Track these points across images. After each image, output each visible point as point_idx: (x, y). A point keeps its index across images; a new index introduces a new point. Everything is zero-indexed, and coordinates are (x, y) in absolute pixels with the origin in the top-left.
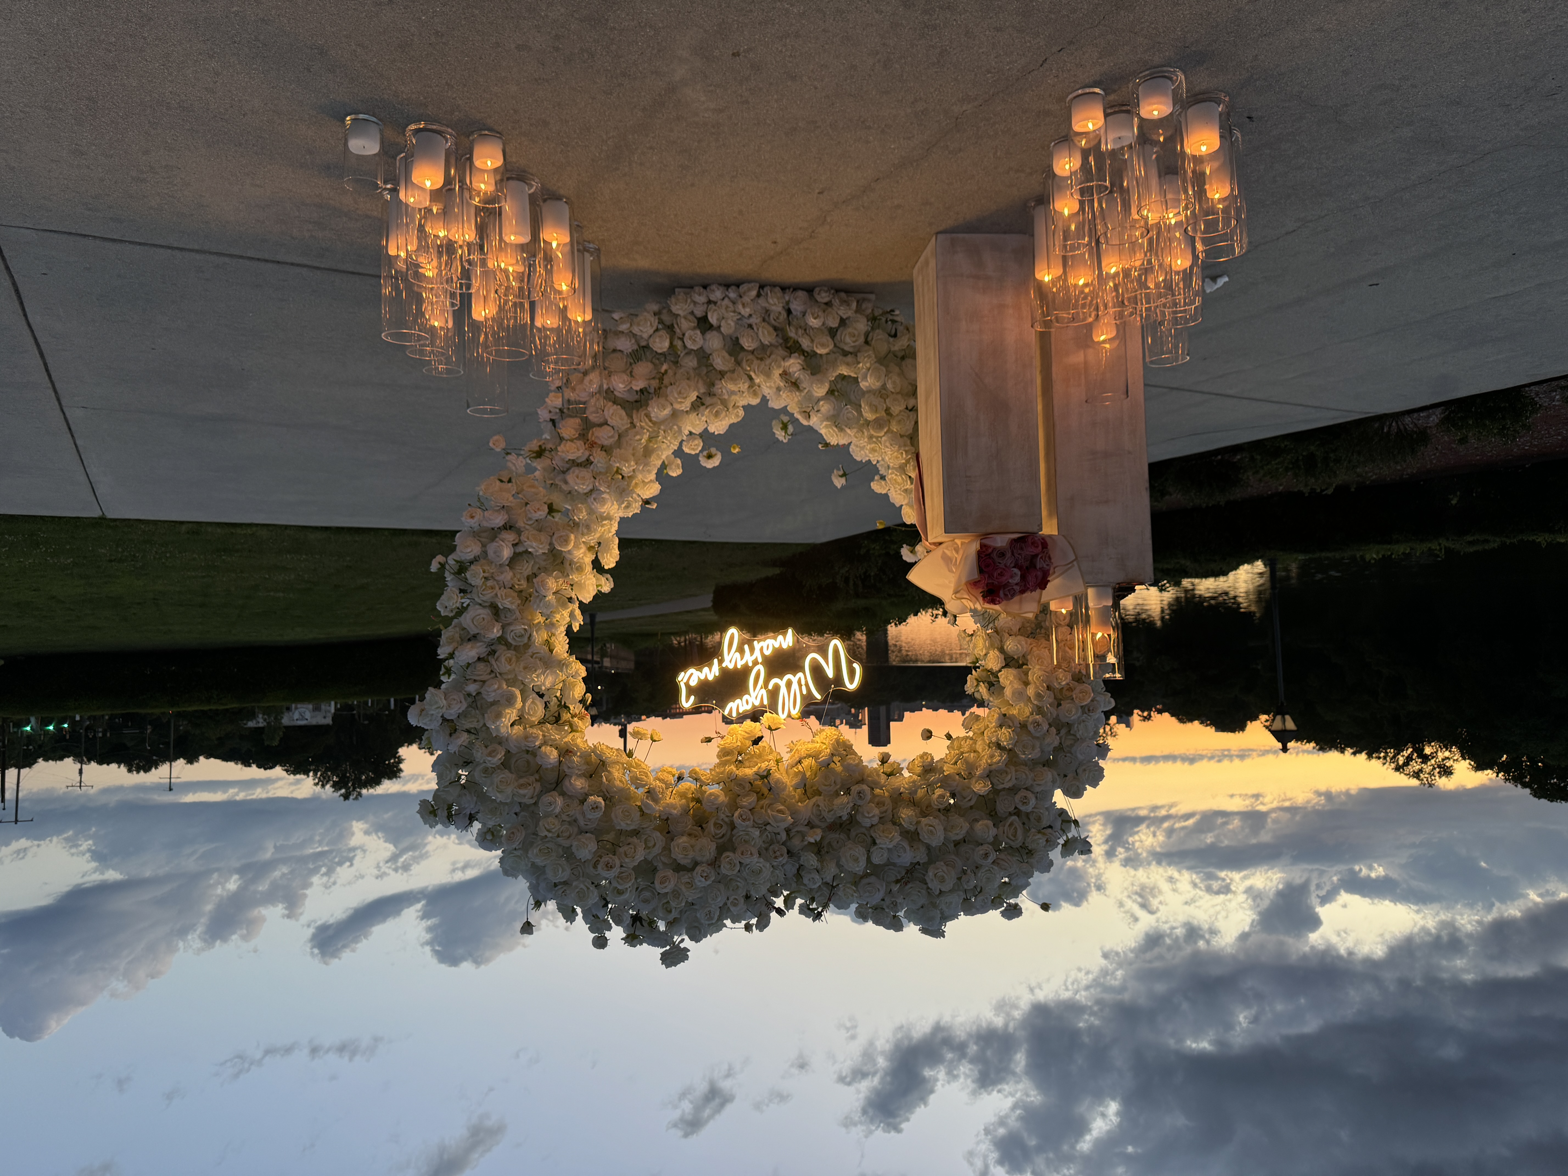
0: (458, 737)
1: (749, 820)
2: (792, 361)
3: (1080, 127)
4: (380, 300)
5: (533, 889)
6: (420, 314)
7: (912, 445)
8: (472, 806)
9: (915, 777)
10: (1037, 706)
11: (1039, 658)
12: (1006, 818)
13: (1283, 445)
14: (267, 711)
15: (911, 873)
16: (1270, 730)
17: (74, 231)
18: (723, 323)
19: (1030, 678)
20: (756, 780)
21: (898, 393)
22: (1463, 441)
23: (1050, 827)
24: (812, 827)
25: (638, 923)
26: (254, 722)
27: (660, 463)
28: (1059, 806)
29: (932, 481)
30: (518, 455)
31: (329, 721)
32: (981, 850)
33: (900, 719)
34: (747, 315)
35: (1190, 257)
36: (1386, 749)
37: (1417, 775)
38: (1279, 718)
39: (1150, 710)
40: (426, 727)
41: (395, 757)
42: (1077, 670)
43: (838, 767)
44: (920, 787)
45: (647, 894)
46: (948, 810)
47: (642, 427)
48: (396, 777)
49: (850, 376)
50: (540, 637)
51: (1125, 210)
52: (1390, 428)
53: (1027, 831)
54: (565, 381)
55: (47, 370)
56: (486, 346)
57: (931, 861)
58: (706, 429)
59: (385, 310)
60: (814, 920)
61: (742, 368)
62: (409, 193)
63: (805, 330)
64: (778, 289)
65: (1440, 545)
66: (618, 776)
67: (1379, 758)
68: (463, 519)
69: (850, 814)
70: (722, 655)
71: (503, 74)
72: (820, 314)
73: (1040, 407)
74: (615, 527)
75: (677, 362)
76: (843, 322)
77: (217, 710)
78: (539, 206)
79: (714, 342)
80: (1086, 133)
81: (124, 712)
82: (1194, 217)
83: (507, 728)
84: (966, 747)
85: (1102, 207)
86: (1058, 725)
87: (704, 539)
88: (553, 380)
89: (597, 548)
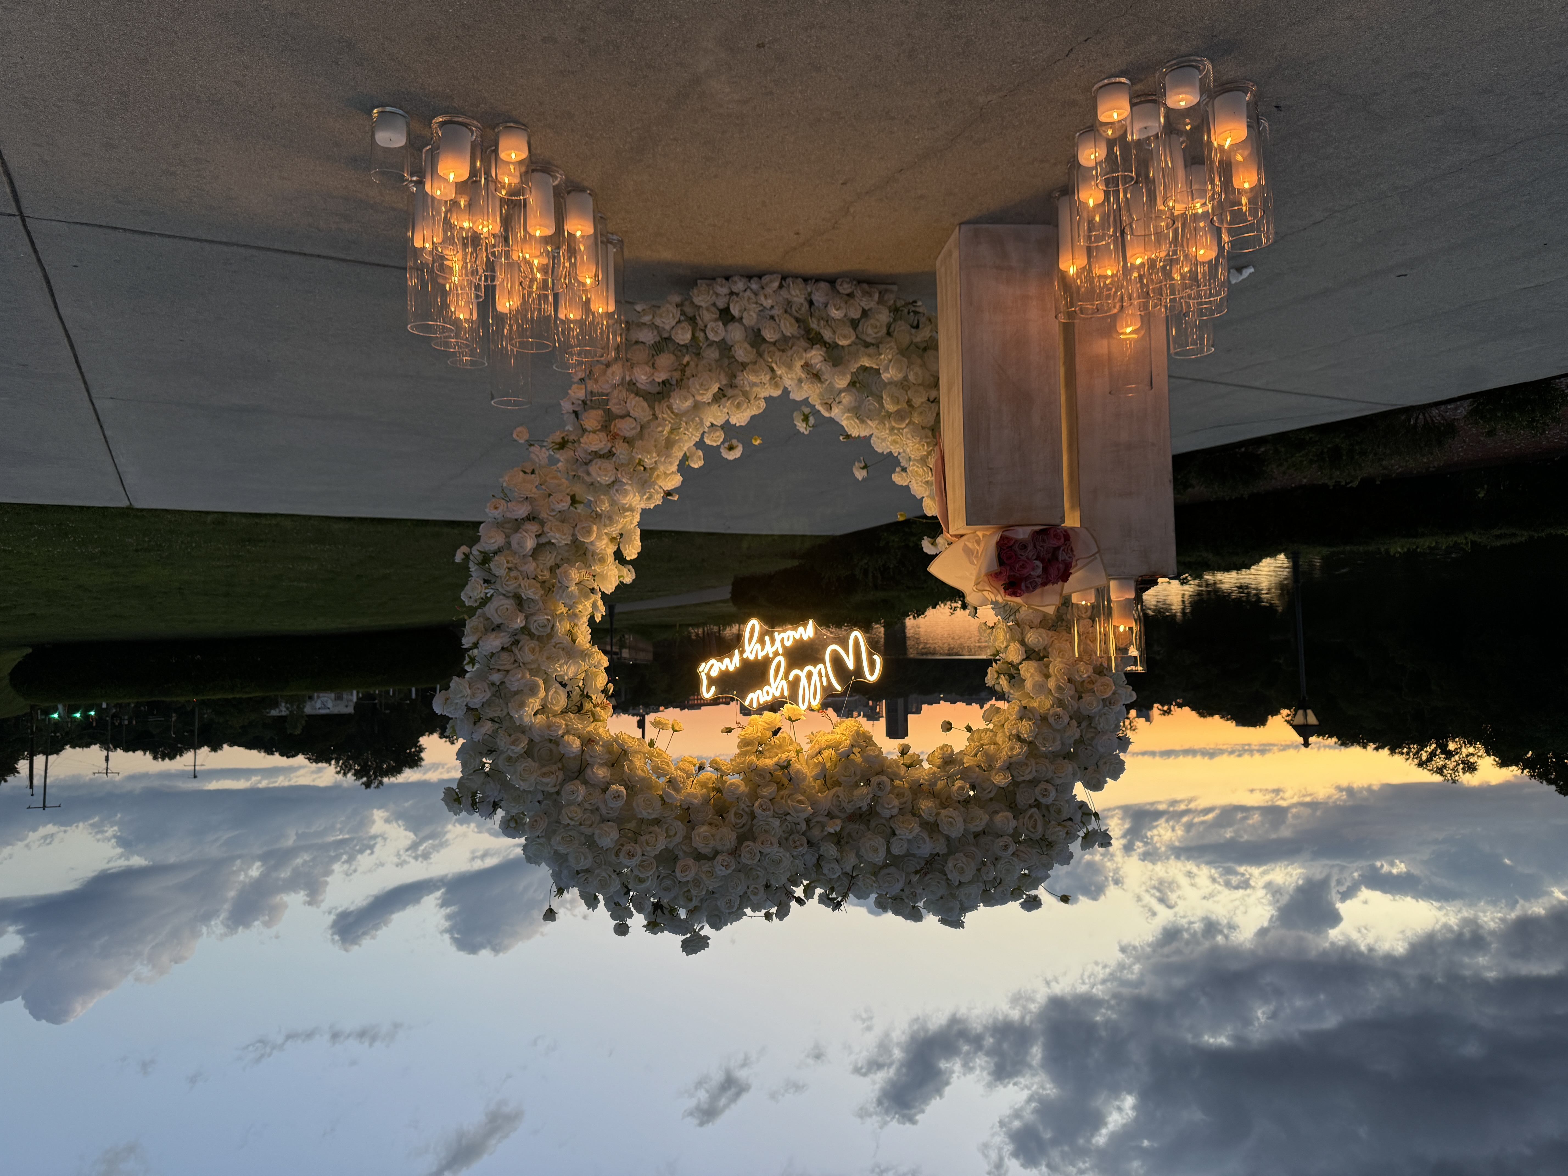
0: (482, 726)
1: (769, 810)
2: (813, 352)
3: (1106, 117)
4: (406, 292)
5: (556, 876)
6: (445, 306)
7: (934, 436)
8: (496, 794)
9: (935, 769)
10: (1058, 699)
11: (1060, 651)
12: (1026, 810)
13: (1307, 438)
14: (290, 700)
15: (931, 864)
16: (1291, 725)
17: (104, 224)
18: (745, 315)
19: (1051, 671)
20: (776, 770)
21: (919, 385)
22: (1491, 433)
23: (1070, 819)
24: (832, 818)
25: (659, 911)
26: (277, 710)
27: (682, 454)
28: (1079, 798)
29: (953, 474)
30: (542, 446)
31: (350, 710)
32: (1000, 842)
34: (768, 306)
35: (1216, 248)
36: (1409, 744)
37: (1440, 771)
38: (1300, 712)
39: (1170, 704)
40: (450, 716)
42: (1099, 663)
43: (858, 758)
44: (940, 779)
45: (668, 882)
46: (968, 802)
47: (664, 419)
49: (872, 368)
50: (562, 627)
51: (1151, 201)
52: (1416, 420)
53: (1047, 823)
54: (588, 372)
55: (77, 362)
56: (510, 338)
57: (951, 852)
58: (728, 420)
59: (410, 303)
60: (833, 910)
61: (764, 360)
62: (435, 185)
63: (827, 321)
64: (800, 280)
65: (1466, 538)
66: (640, 766)
67: (1402, 753)
68: (487, 510)
69: (869, 805)
70: (743, 647)
71: (529, 67)
72: (842, 305)
73: (1063, 398)
74: (637, 518)
75: (699, 354)
76: (865, 313)
77: (241, 699)
78: (563, 198)
79: (736, 334)
80: (1112, 123)
81: (150, 700)
82: (1220, 208)
83: (531, 717)
84: (986, 739)
85: (1127, 198)
86: (1079, 717)
87: (723, 531)
88: (576, 371)
89: (619, 539)
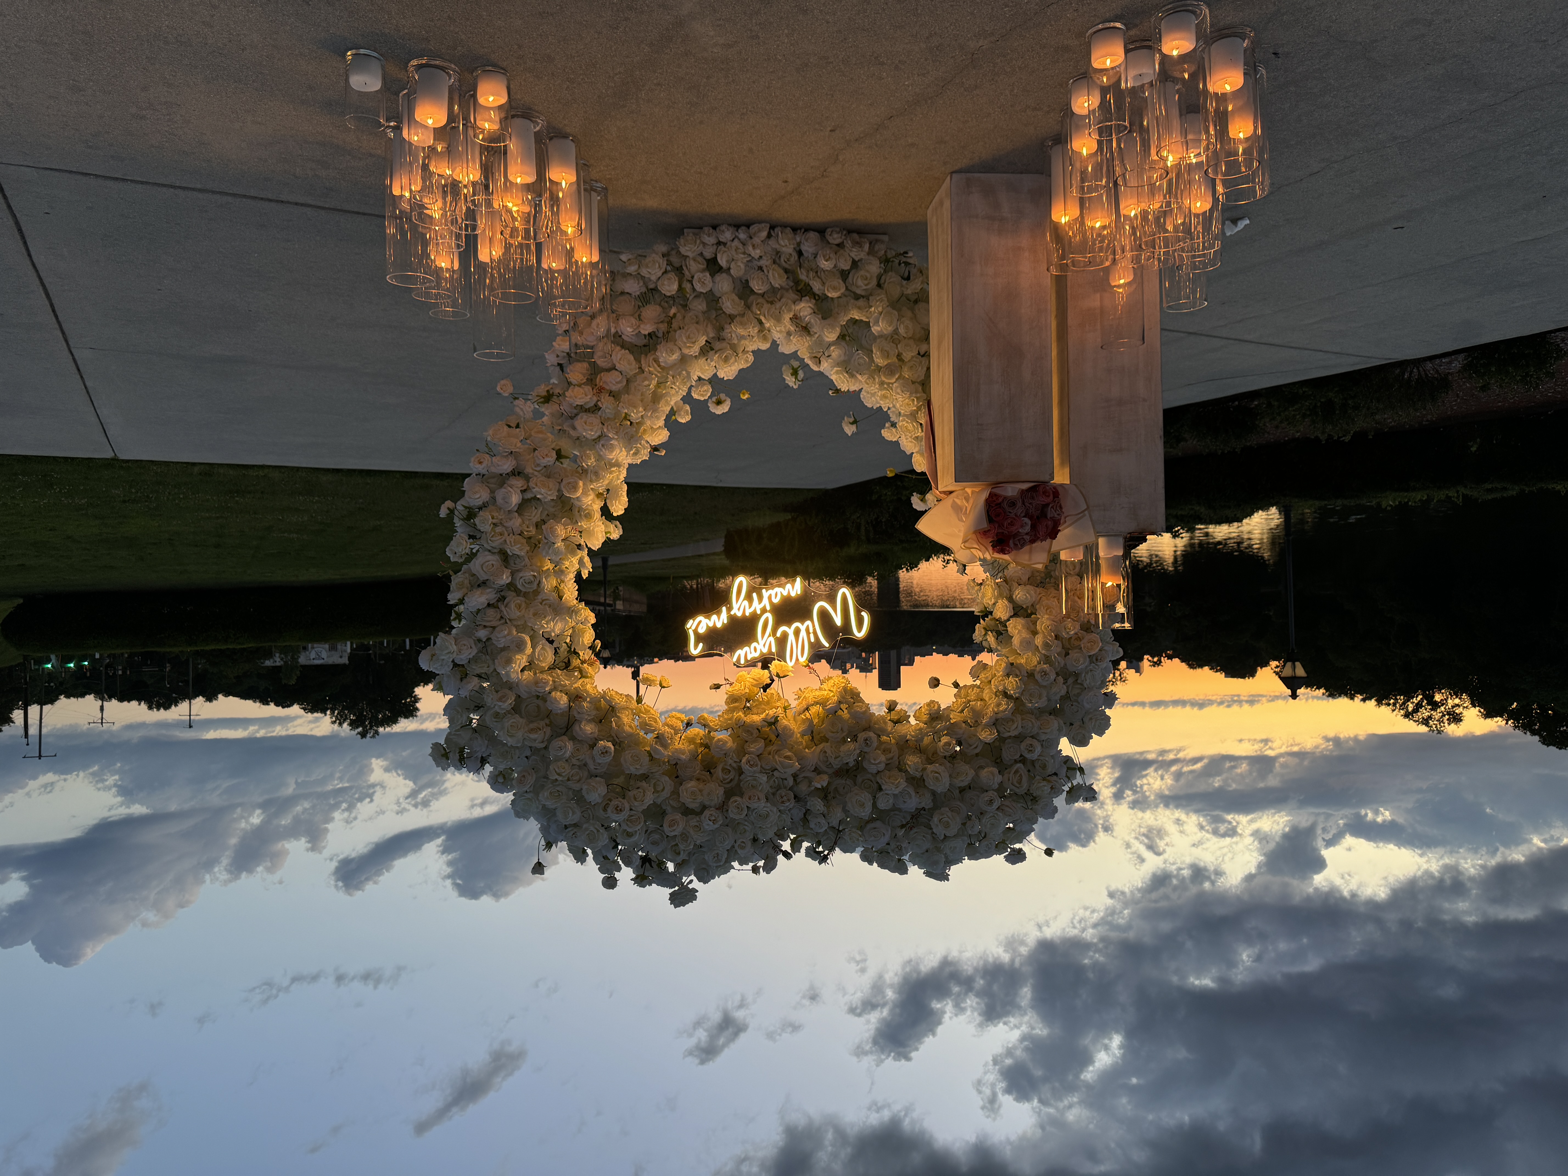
0: (469, 682)
1: (757, 766)
2: (802, 305)
3: (1099, 63)
4: (385, 241)
5: (544, 830)
6: (426, 254)
7: (924, 391)
8: (484, 750)
9: (922, 725)
10: (1045, 655)
11: (1048, 608)
12: (1012, 765)
13: (1301, 392)
14: (284, 651)
15: (916, 819)
16: (1280, 678)
17: (74, 170)
18: (733, 265)
19: (1038, 627)
20: (764, 726)
21: (910, 338)
22: (1484, 388)
23: (1055, 774)
24: (819, 773)
25: (647, 864)
26: (272, 661)
27: (669, 409)
28: (1064, 753)
29: (943, 429)
30: (526, 400)
31: (345, 660)
32: (986, 797)
33: (911, 663)
34: (757, 257)
35: (1210, 200)
36: (1395, 696)
37: (1426, 722)
38: (1289, 664)
40: (437, 672)
41: (412, 697)
42: (1086, 620)
43: (845, 714)
44: (926, 734)
45: (656, 837)
46: (954, 757)
47: (650, 372)
48: (412, 716)
49: (861, 321)
50: (549, 583)
51: (1145, 151)
52: (1410, 374)
53: (1031, 778)
54: (572, 324)
55: (54, 311)
56: (492, 289)
57: (937, 805)
58: (715, 374)
59: (390, 252)
60: (820, 863)
61: (752, 312)
62: (412, 132)
63: (817, 272)
64: (789, 230)
65: (1458, 492)
66: (628, 722)
67: (1389, 705)
68: (471, 464)
69: (856, 761)
72: (831, 255)
73: (1054, 353)
74: (624, 474)
75: (686, 305)
76: (855, 264)
77: (234, 649)
78: (544, 144)
79: (723, 285)
80: (1106, 70)
81: (143, 650)
82: (1214, 159)
83: (517, 673)
84: (972, 695)
85: (1120, 148)
86: (1065, 674)
87: (715, 485)
88: (560, 323)
89: (606, 495)
